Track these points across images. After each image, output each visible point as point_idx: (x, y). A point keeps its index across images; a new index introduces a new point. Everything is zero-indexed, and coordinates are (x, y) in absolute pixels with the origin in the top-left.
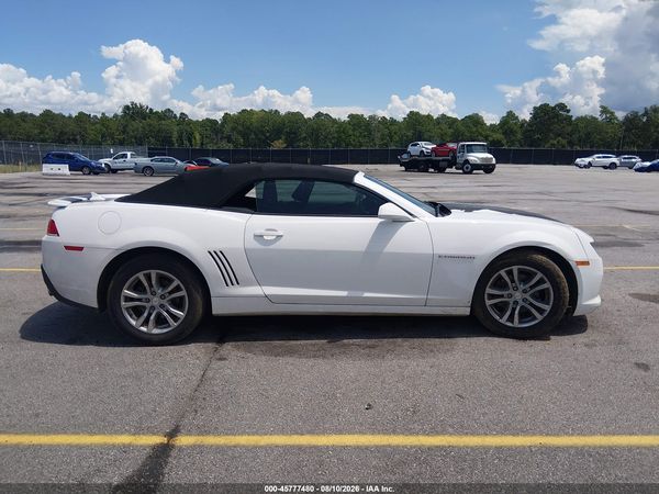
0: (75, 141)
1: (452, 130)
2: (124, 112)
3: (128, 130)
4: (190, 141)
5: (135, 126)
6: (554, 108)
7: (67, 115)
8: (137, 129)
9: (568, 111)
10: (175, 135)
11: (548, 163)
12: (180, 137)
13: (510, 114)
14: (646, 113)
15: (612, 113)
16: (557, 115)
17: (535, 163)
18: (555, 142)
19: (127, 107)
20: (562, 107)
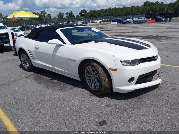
0: (130, 14)
2: (144, 4)
3: (144, 9)
4: (163, 11)
5: (146, 8)
7: (129, 7)
8: (147, 9)
10: (158, 9)
12: (160, 10)
19: (145, 3)
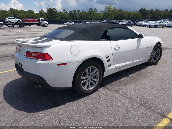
1: (26, 15)
6: (53, 9)
9: (56, 10)
11: (57, 24)
13: (42, 10)
14: (74, 11)
15: (66, 11)
16: (54, 11)
17: (53, 24)
18: (57, 18)
20: (55, 9)
